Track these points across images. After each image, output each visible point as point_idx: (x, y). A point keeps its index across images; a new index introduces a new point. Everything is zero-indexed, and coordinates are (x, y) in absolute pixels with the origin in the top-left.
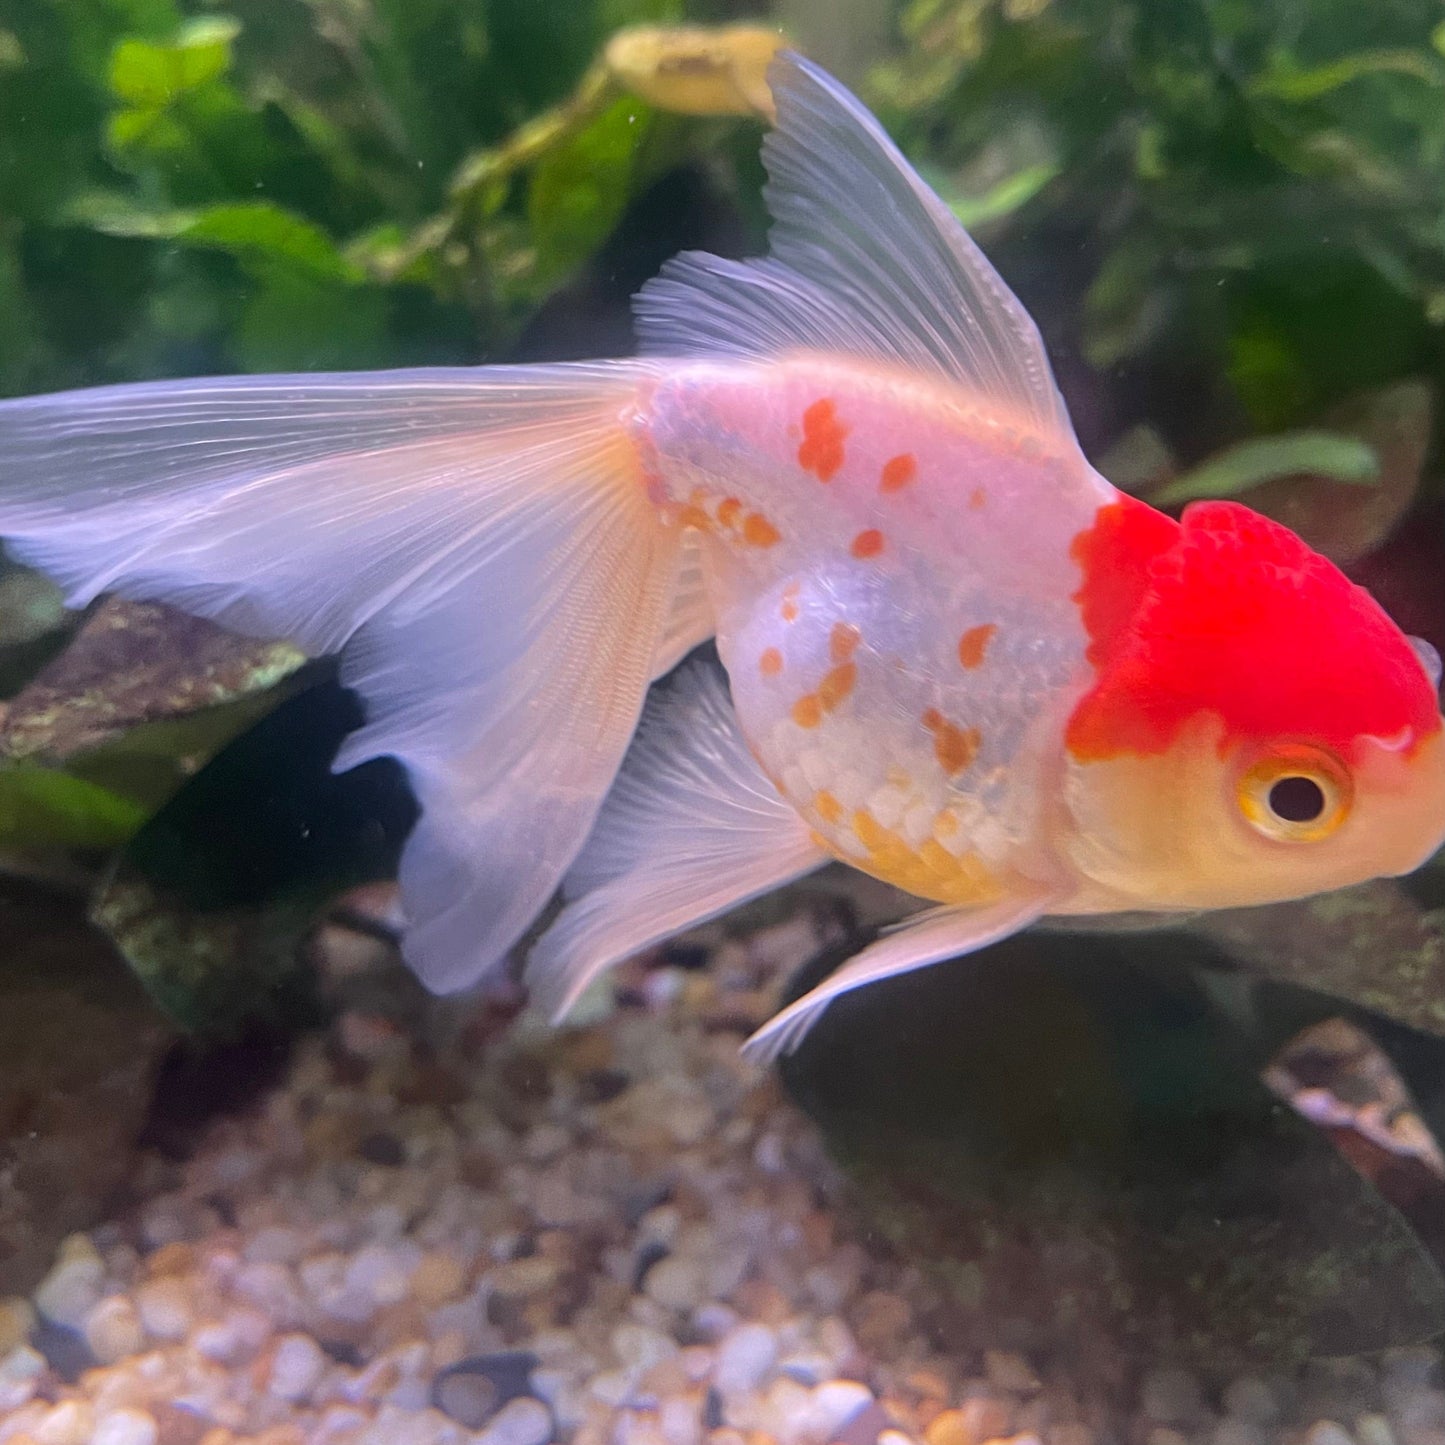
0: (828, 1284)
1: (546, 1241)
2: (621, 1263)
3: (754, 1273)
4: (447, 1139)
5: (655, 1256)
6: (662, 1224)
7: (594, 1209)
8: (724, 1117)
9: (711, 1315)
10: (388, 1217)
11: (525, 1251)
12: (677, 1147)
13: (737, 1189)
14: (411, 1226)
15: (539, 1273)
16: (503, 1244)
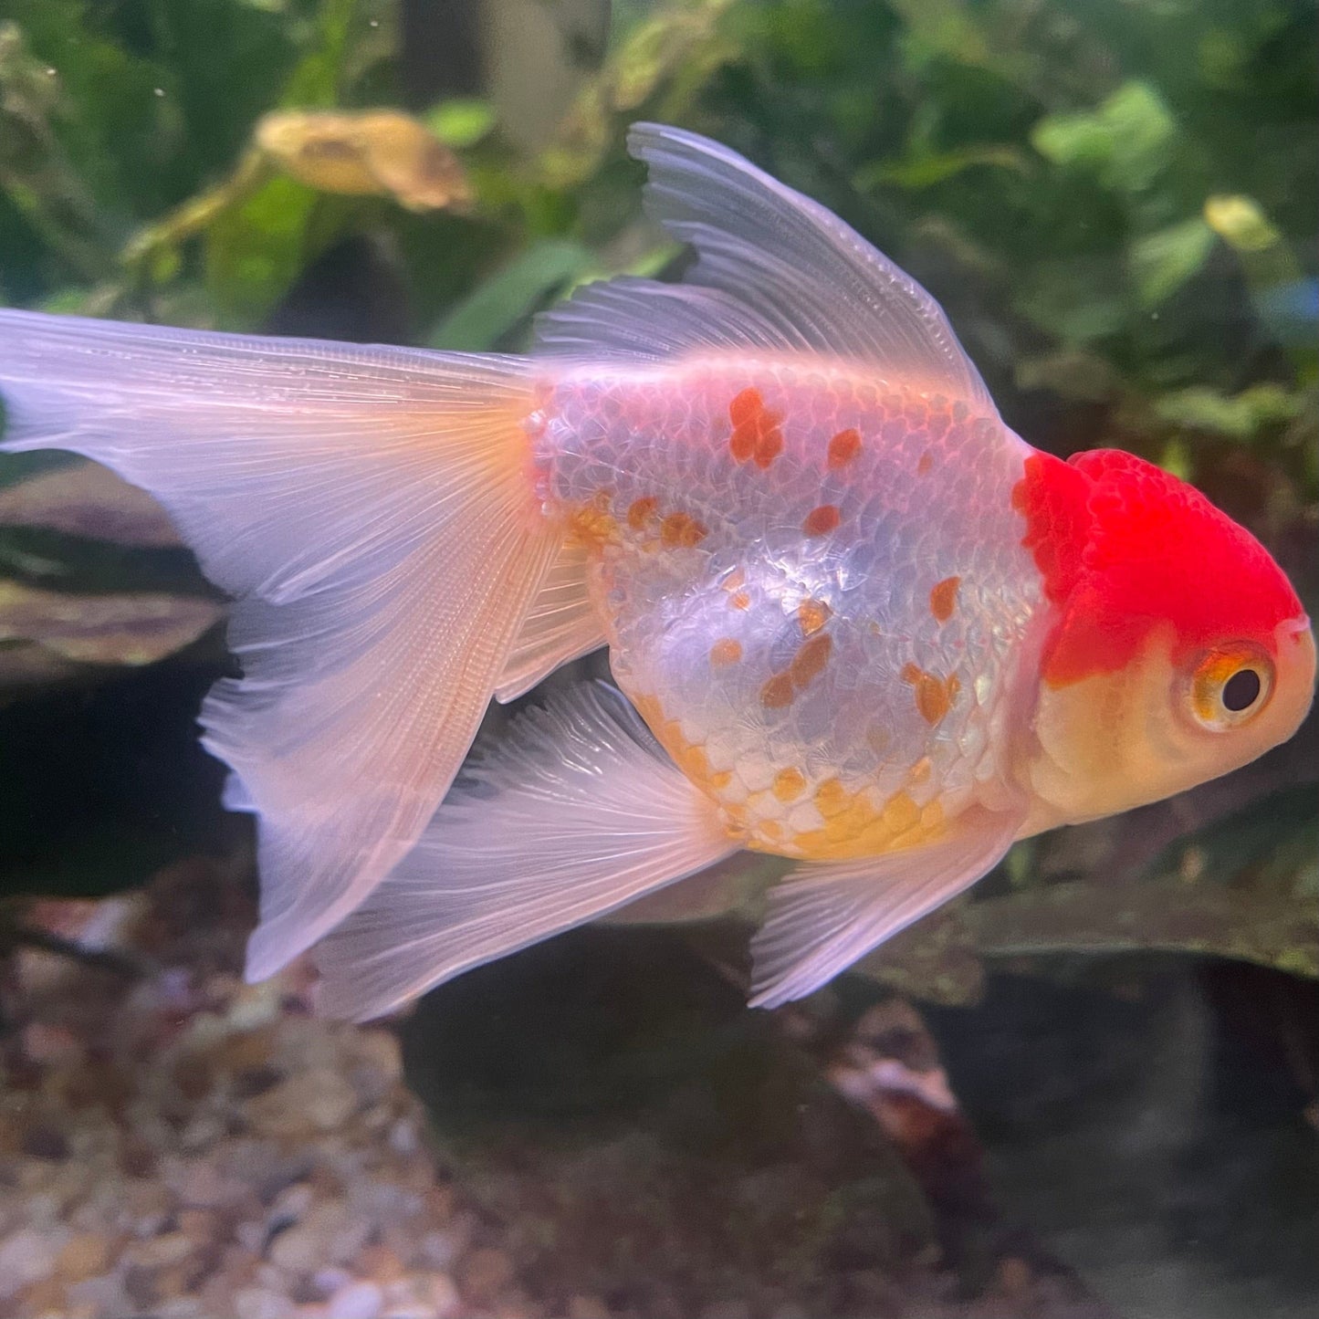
0: (440, 1246)
1: (187, 1220)
2: (251, 1234)
3: (374, 1239)
4: (111, 1134)
5: (282, 1228)
6: (296, 1200)
7: (234, 1190)
8: (366, 1106)
9: (329, 1275)
10: (43, 1204)
11: (168, 1228)
12: (318, 1133)
13: (370, 1167)
14: (66, 1212)
15: (176, 1248)
16: (147, 1225)
